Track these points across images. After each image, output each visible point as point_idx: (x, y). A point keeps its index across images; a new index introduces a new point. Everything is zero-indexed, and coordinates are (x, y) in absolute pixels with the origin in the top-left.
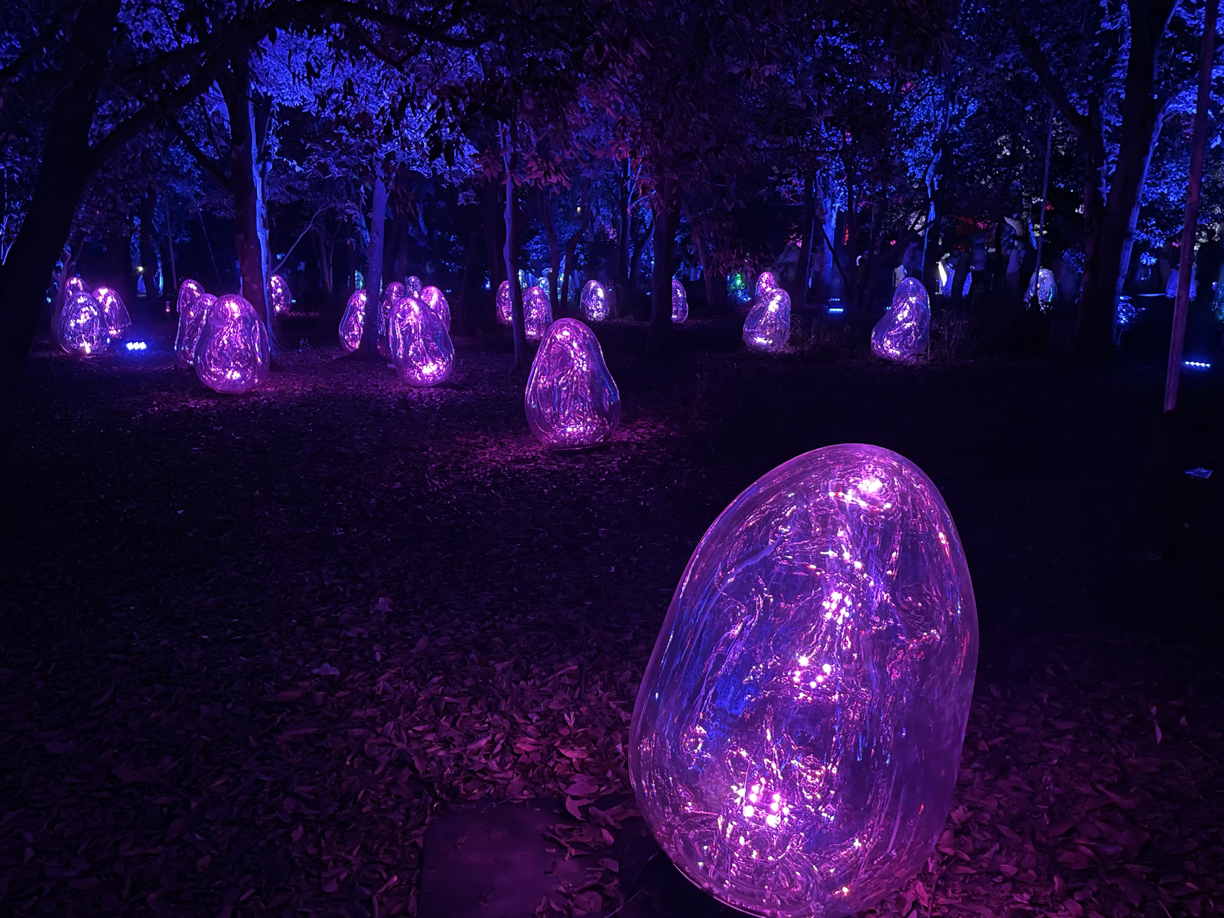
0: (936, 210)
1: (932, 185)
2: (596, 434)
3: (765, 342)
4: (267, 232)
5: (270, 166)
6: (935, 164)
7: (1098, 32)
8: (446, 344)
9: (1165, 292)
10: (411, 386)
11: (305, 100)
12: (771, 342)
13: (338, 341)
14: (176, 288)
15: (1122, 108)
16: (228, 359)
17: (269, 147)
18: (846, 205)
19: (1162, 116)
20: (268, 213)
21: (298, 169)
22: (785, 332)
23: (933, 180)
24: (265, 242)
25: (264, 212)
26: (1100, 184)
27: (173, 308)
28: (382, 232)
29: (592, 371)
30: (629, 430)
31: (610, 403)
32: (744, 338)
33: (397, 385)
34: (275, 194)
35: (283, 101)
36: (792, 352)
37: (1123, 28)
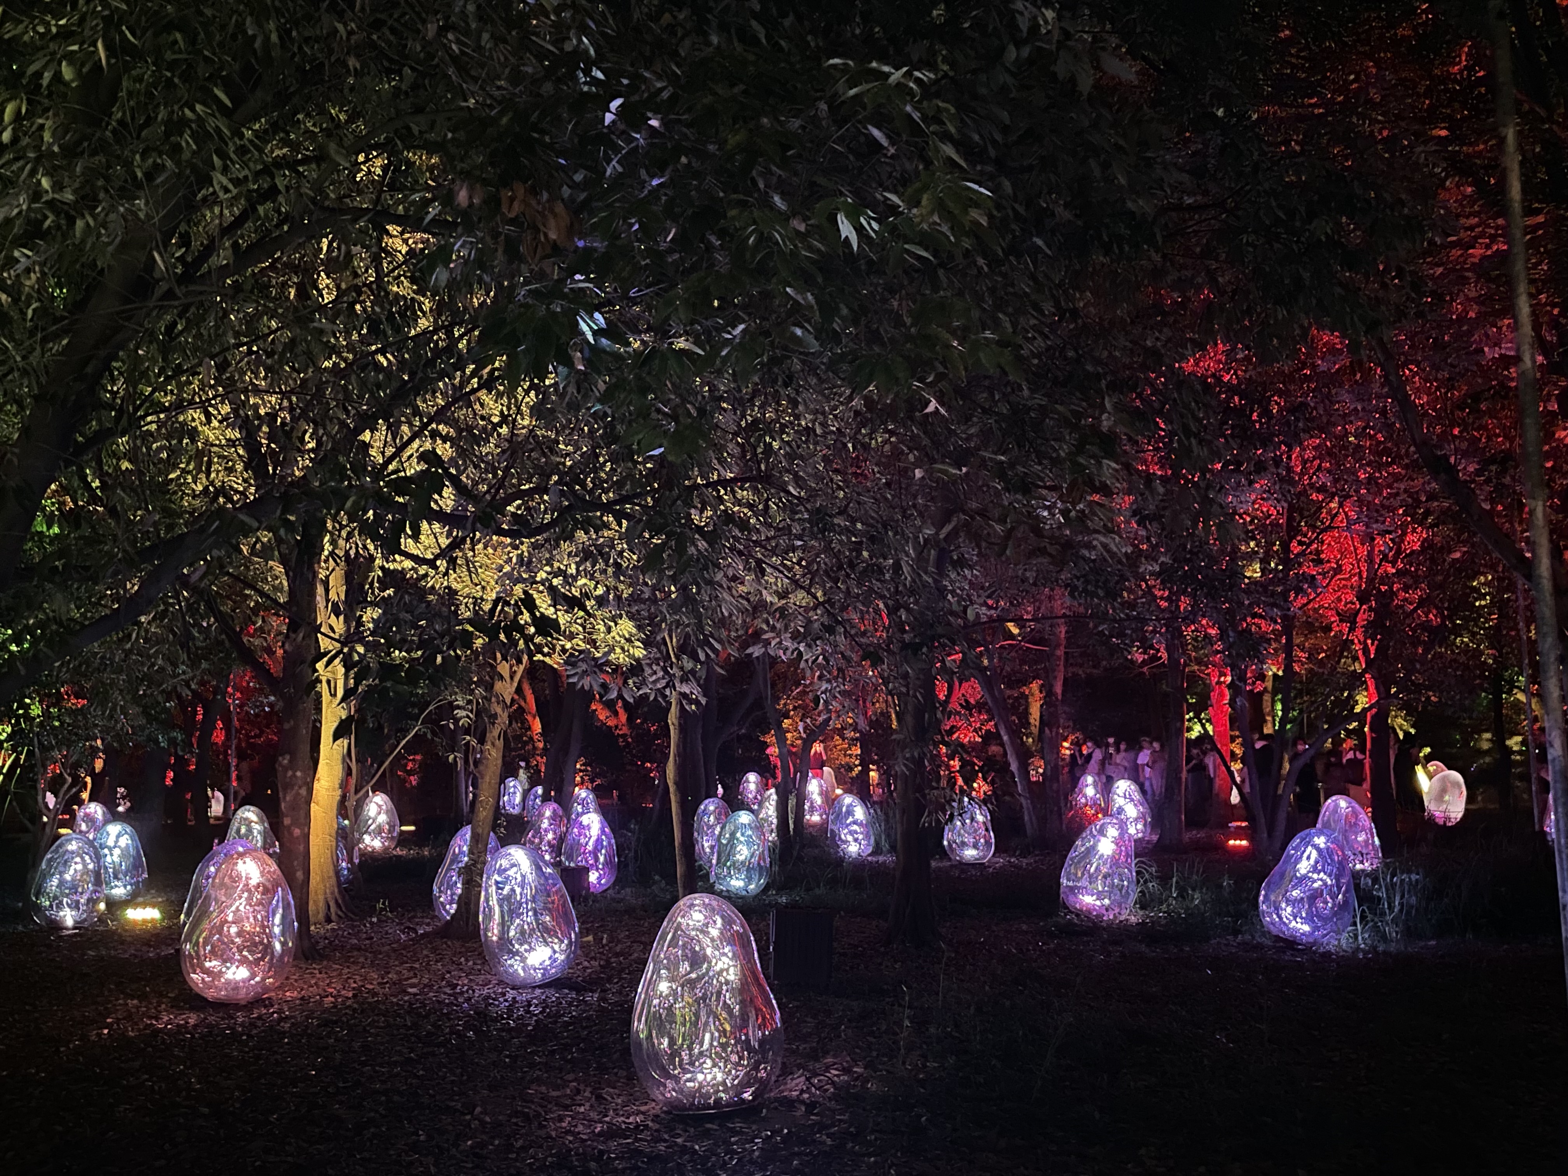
2: (744, 1085)
3: (1098, 903)
8: (566, 917)
10: (506, 985)
12: (1107, 902)
16: (232, 948)
22: (1129, 887)
31: (763, 1033)
32: (1063, 896)
33: (486, 984)
36: (1141, 920)
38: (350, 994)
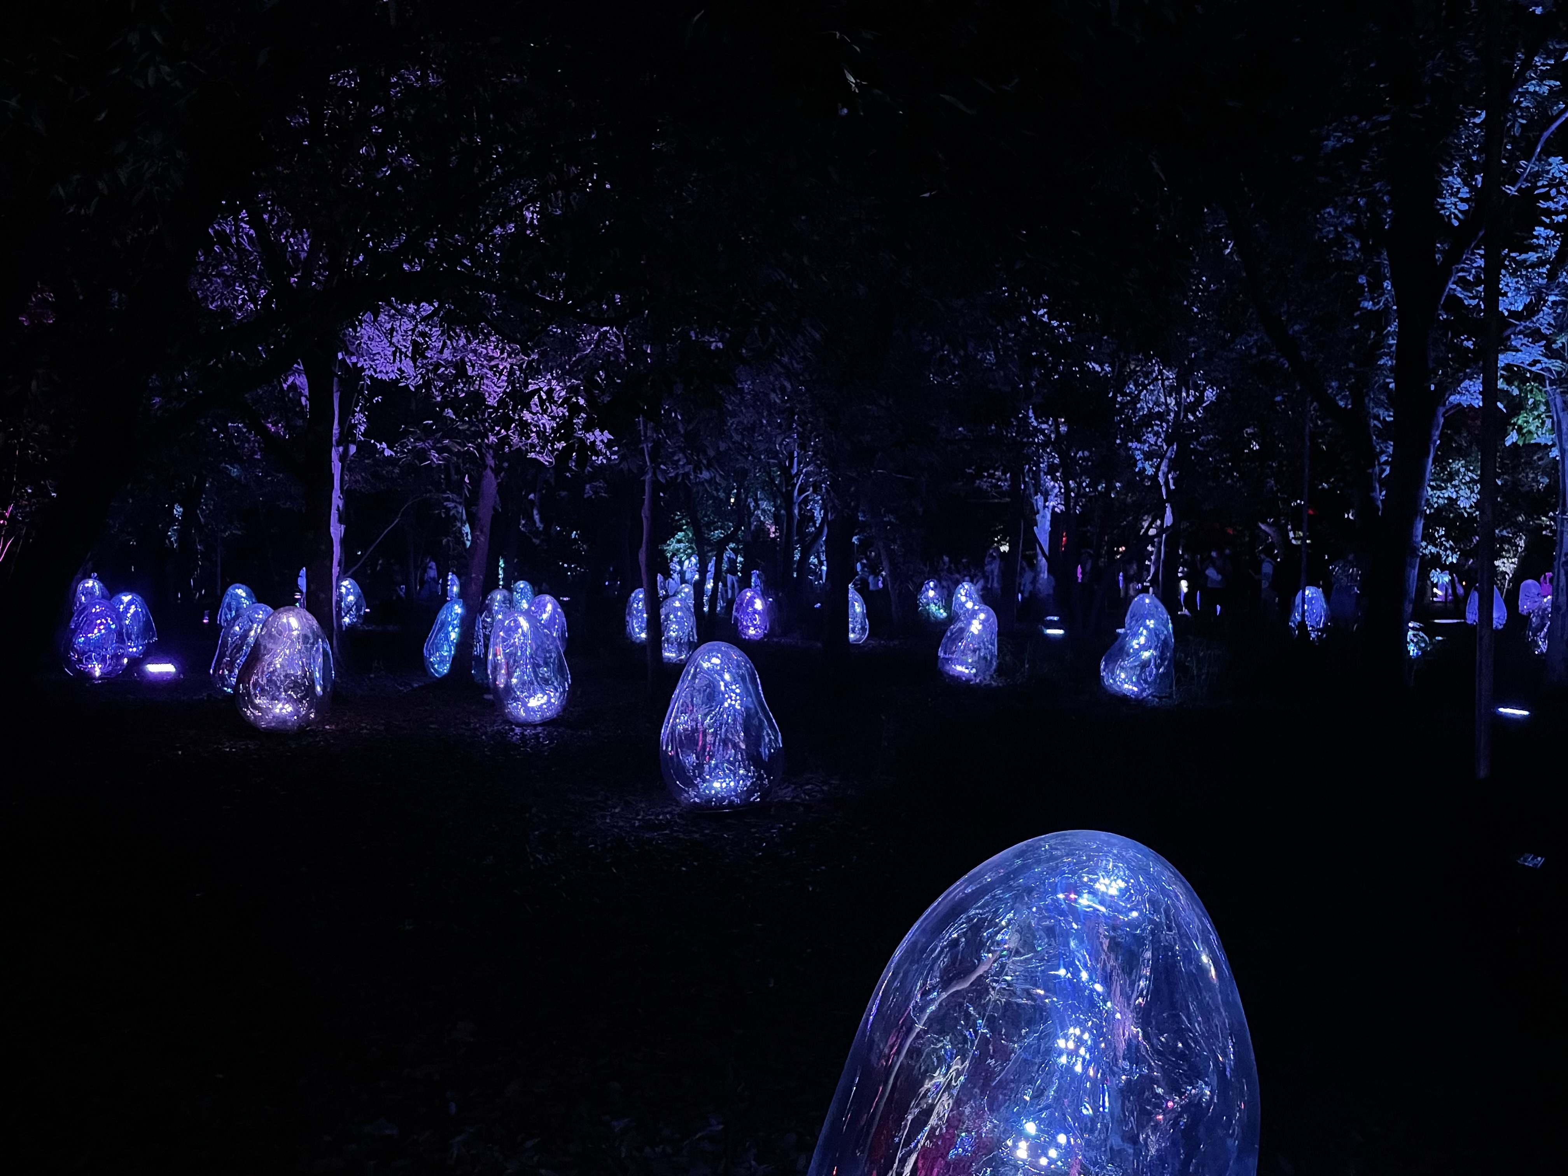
0: (1173, 513)
1: (1167, 483)
2: (750, 792)
3: (967, 671)
4: (343, 527)
5: (353, 449)
6: (1170, 459)
7: (1357, 313)
8: (560, 670)
9: (1465, 618)
10: (512, 724)
11: (403, 372)
12: (974, 671)
13: (421, 665)
14: (219, 593)
15: (1394, 401)
16: (279, 688)
17: (355, 426)
18: (1062, 504)
19: (1442, 410)
20: (346, 505)
21: (388, 452)
22: (991, 659)
23: (1167, 479)
24: (338, 540)
25: (341, 503)
26: (1374, 490)
27: (213, 618)
28: (487, 530)
29: (747, 709)
30: (793, 786)
31: (770, 751)
32: (940, 665)
33: (495, 722)
34: (357, 481)
35: (376, 372)
36: (1000, 685)
37: (1387, 306)
38: (382, 728)
